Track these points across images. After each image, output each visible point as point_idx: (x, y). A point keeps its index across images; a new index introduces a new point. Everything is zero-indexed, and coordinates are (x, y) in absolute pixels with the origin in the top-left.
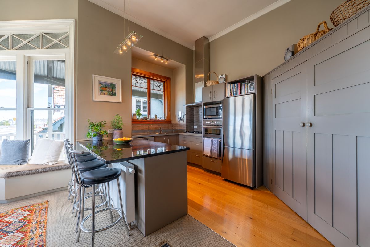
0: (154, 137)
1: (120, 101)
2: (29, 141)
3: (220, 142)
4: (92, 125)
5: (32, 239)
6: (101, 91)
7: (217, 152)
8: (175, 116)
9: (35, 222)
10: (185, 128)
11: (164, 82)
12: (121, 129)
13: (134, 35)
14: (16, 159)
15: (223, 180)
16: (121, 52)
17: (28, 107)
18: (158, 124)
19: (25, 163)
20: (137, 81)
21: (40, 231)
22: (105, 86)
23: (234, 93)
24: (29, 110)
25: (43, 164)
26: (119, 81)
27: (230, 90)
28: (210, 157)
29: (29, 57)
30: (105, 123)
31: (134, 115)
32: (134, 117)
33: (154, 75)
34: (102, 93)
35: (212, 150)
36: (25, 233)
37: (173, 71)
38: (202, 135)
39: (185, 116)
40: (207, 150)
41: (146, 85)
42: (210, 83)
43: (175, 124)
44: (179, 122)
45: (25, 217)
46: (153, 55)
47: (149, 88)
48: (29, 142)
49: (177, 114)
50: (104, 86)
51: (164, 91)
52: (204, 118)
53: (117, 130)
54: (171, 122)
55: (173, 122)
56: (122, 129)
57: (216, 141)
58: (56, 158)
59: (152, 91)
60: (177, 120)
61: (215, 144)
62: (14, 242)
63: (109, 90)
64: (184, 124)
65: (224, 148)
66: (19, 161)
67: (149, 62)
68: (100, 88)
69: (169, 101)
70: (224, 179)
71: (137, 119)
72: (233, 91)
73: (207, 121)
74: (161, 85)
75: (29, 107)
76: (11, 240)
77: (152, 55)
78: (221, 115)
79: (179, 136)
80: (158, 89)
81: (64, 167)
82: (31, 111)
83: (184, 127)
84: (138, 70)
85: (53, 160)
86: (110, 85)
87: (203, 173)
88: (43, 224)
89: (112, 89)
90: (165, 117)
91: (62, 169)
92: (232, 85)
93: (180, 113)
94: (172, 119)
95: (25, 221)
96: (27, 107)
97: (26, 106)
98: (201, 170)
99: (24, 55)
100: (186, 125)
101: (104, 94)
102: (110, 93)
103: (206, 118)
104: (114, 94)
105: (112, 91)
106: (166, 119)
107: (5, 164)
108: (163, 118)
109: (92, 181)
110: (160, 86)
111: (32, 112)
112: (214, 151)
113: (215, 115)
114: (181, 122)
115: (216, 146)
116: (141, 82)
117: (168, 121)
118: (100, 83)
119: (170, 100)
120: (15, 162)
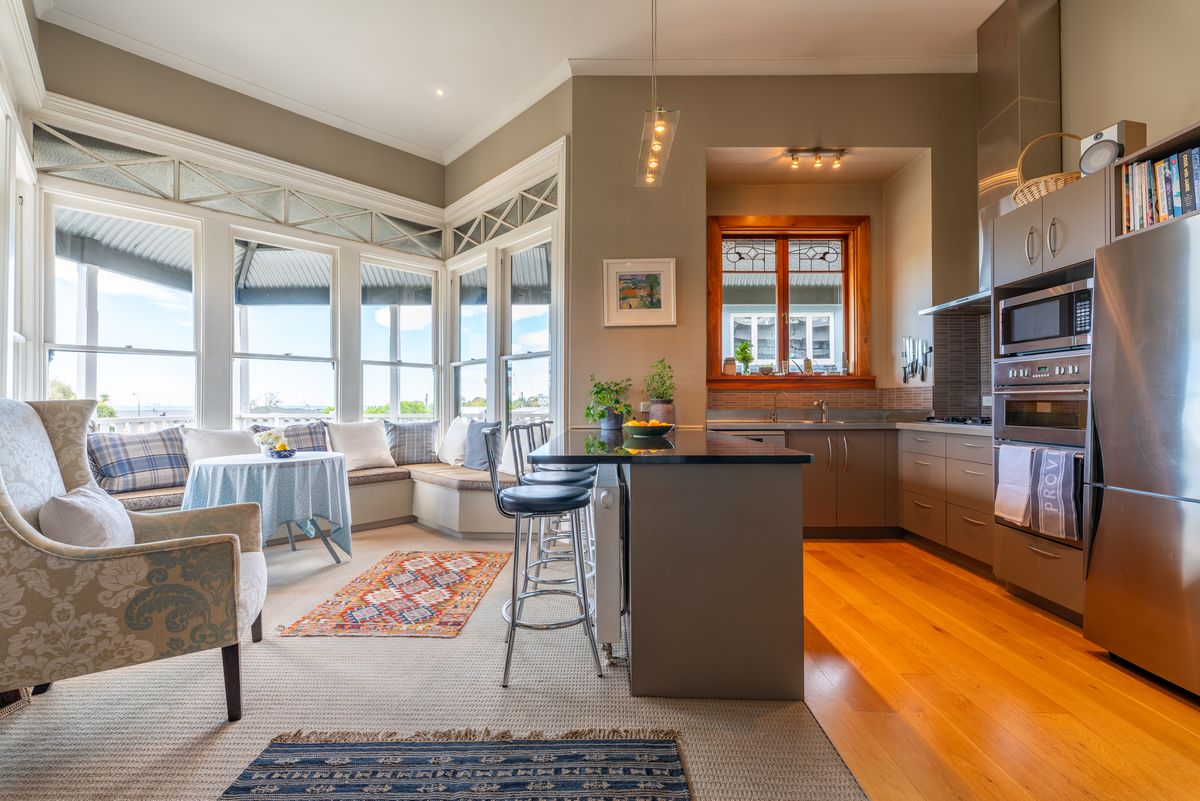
0: (783, 433)
1: (673, 320)
2: (500, 424)
3: (1078, 463)
4: (600, 390)
5: (456, 607)
6: (623, 299)
7: (1062, 514)
8: (890, 360)
9: (474, 582)
10: (929, 405)
11: (844, 238)
12: (669, 402)
13: (661, 117)
15: (1099, 656)
16: (650, 179)
17: (502, 354)
18: (818, 389)
20: (739, 254)
21: (471, 599)
22: (634, 284)
23: (1178, 203)
24: (503, 361)
26: (669, 262)
27: (1146, 196)
28: (1030, 532)
29: (504, 251)
30: (629, 383)
31: (730, 361)
32: (728, 367)
33: (797, 221)
34: (625, 305)
35: (1034, 497)
36: (454, 593)
37: (882, 186)
38: (989, 430)
39: (931, 357)
40: (1012, 499)
41: (771, 262)
42: (1033, 188)
43: (890, 390)
44: (905, 380)
45: (468, 569)
46: (782, 155)
47: (783, 270)
49: (897, 352)
50: (630, 285)
51: (845, 271)
52: (1002, 352)
53: (657, 402)
54: (874, 381)
55: (881, 384)
56: (672, 401)
57: (1057, 459)
59: (794, 280)
60: (900, 373)
61: (1055, 471)
62: (434, 602)
63: (643, 293)
64: (925, 389)
65: (1098, 494)
67: (775, 182)
68: (621, 290)
69: (863, 303)
70: (1107, 651)
71: (739, 374)
72: (1170, 195)
73: (1015, 365)
74: (831, 251)
76: (434, 597)
77: (780, 154)
78: (1087, 332)
79: (899, 433)
80: (819, 265)
82: (506, 362)
83: (926, 402)
84: (751, 220)
86: (644, 279)
87: (988, 599)
88: (482, 589)
89: (649, 288)
90: (846, 365)
92: (1160, 166)
93: (908, 346)
94: (877, 371)
95: (465, 575)
98: (992, 589)
99: (497, 249)
100: (936, 393)
101: (631, 307)
102: (645, 302)
103: (1014, 355)
104: (655, 304)
105: (651, 295)
106: (851, 370)
108: (840, 370)
109: (517, 504)
110: (825, 254)
111: (508, 364)
112: (1045, 507)
113: (1058, 334)
114: (915, 382)
115: (1059, 480)
116: (753, 253)
117: (863, 380)
118: (620, 280)
119: (869, 300)
120: (481, 465)
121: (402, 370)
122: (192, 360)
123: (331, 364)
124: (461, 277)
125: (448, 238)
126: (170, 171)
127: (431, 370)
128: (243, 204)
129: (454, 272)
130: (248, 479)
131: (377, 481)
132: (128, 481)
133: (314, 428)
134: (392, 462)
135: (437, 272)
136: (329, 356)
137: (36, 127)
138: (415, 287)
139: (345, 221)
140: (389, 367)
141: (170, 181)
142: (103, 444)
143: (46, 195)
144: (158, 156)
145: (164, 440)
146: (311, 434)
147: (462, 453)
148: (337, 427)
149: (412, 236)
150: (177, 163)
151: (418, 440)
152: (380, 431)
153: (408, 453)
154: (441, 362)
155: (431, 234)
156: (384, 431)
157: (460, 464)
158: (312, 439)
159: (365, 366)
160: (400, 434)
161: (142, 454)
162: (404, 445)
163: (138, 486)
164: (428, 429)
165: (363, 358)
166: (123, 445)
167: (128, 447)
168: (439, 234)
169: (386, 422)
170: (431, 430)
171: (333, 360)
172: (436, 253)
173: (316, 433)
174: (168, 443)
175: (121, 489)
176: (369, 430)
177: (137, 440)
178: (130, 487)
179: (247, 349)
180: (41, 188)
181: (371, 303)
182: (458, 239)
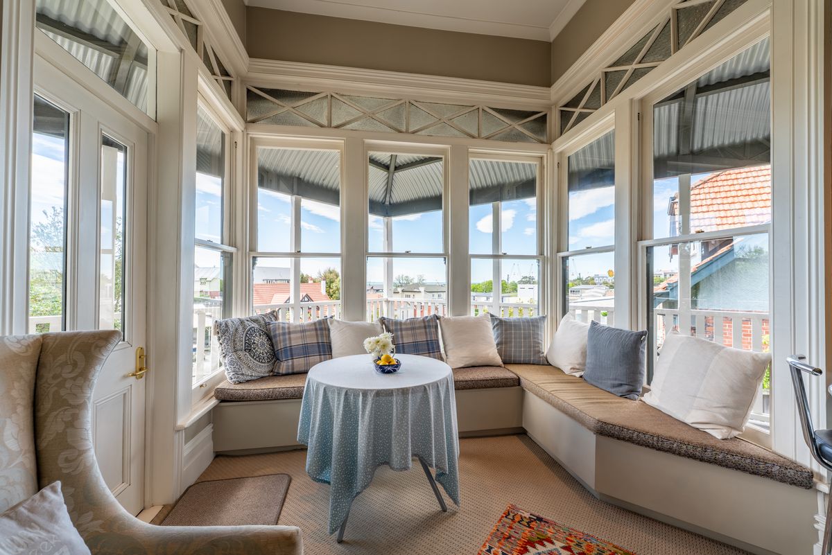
2: (645, 335)
14: (616, 379)
17: (641, 238)
19: (636, 397)
24: (642, 247)
25: (688, 420)
29: (642, 101)
48: (644, 339)
58: (735, 416)
66: (621, 385)
75: (641, 240)
81: (776, 469)
82: (647, 248)
85: (724, 420)
91: (768, 475)
96: (638, 240)
97: (635, 238)
107: (595, 383)
111: (649, 250)
120: (614, 386)
121: (504, 262)
122: (339, 259)
123: (443, 259)
124: (569, 157)
125: (554, 120)
126: (325, 103)
127: (535, 261)
128: (375, 122)
129: (561, 153)
130: (345, 407)
131: (486, 387)
132: (288, 366)
133: (429, 321)
134: (499, 360)
135: (542, 158)
136: (441, 252)
137: (249, 91)
138: (516, 183)
139: (455, 121)
140: (492, 260)
141: (325, 113)
142: (277, 332)
143: (251, 138)
144: (316, 94)
145: (316, 329)
146: (425, 327)
147: (580, 361)
148: (448, 321)
149: (518, 126)
150: (329, 97)
151: (525, 338)
152: (487, 326)
153: (515, 351)
154: (547, 252)
155: (535, 120)
156: (490, 325)
157: (577, 375)
158: (426, 332)
159: (472, 260)
160: (506, 330)
161: (300, 342)
162: (511, 342)
163: (295, 370)
164: (534, 325)
165: (471, 252)
166: (289, 333)
167: (292, 336)
168: (543, 120)
169: (492, 316)
170: (538, 327)
171: (444, 255)
172: (542, 138)
173: (429, 326)
174: (319, 332)
175: (284, 372)
176: (477, 325)
177: (299, 329)
178: (290, 371)
179: (392, 250)
180: (248, 134)
181: (477, 203)
182: (565, 116)
